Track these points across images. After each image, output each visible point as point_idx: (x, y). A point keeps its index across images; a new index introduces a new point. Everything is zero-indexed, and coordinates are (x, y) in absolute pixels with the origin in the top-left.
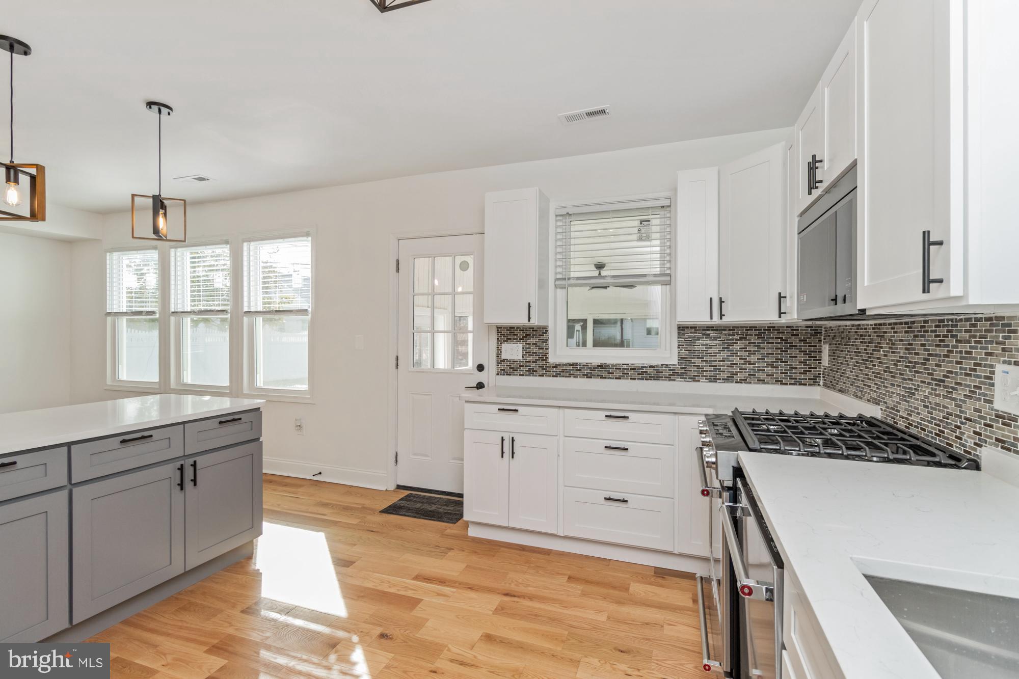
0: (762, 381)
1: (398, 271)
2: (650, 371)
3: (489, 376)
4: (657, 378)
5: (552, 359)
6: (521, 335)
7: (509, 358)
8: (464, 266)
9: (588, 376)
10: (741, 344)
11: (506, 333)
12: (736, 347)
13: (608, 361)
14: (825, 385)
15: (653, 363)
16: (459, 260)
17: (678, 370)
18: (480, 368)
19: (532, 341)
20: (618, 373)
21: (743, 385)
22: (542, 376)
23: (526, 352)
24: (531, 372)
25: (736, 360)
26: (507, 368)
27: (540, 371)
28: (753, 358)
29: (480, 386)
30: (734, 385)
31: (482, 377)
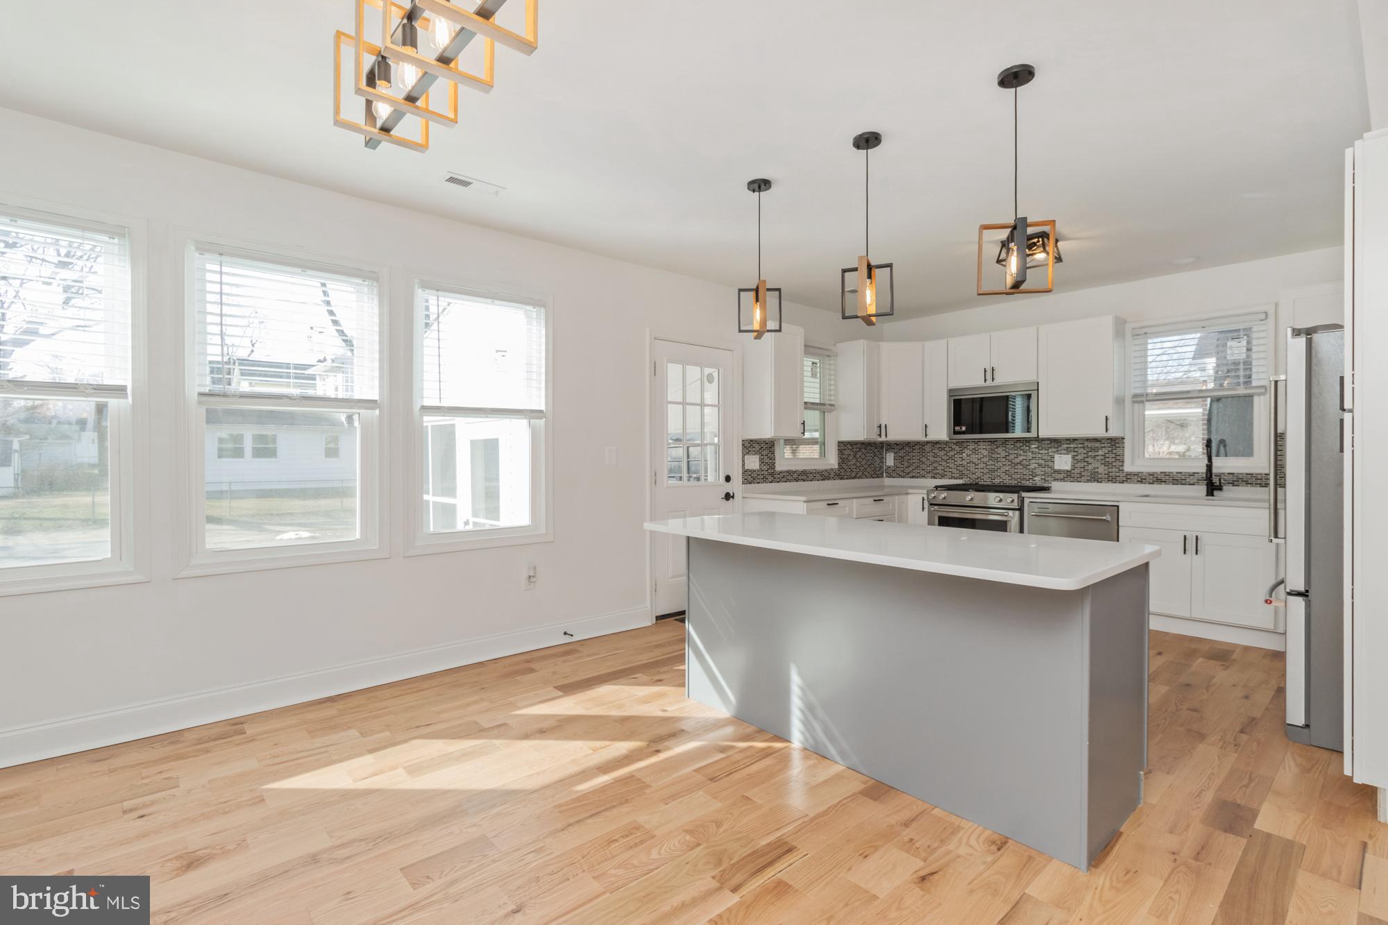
0: (866, 477)
1: (655, 375)
2: (826, 474)
3: (736, 486)
4: (828, 478)
5: (779, 468)
6: (757, 447)
7: (750, 468)
8: (710, 378)
9: (797, 480)
11: (750, 446)
12: (858, 456)
13: (805, 468)
14: (887, 477)
15: (826, 468)
16: (707, 371)
17: (837, 472)
18: (728, 479)
19: (765, 453)
20: (811, 477)
21: (861, 480)
22: (772, 482)
23: (762, 462)
24: (765, 480)
25: (858, 464)
26: (750, 478)
27: (770, 478)
28: (864, 462)
29: (728, 497)
30: (857, 480)
31: (729, 488)
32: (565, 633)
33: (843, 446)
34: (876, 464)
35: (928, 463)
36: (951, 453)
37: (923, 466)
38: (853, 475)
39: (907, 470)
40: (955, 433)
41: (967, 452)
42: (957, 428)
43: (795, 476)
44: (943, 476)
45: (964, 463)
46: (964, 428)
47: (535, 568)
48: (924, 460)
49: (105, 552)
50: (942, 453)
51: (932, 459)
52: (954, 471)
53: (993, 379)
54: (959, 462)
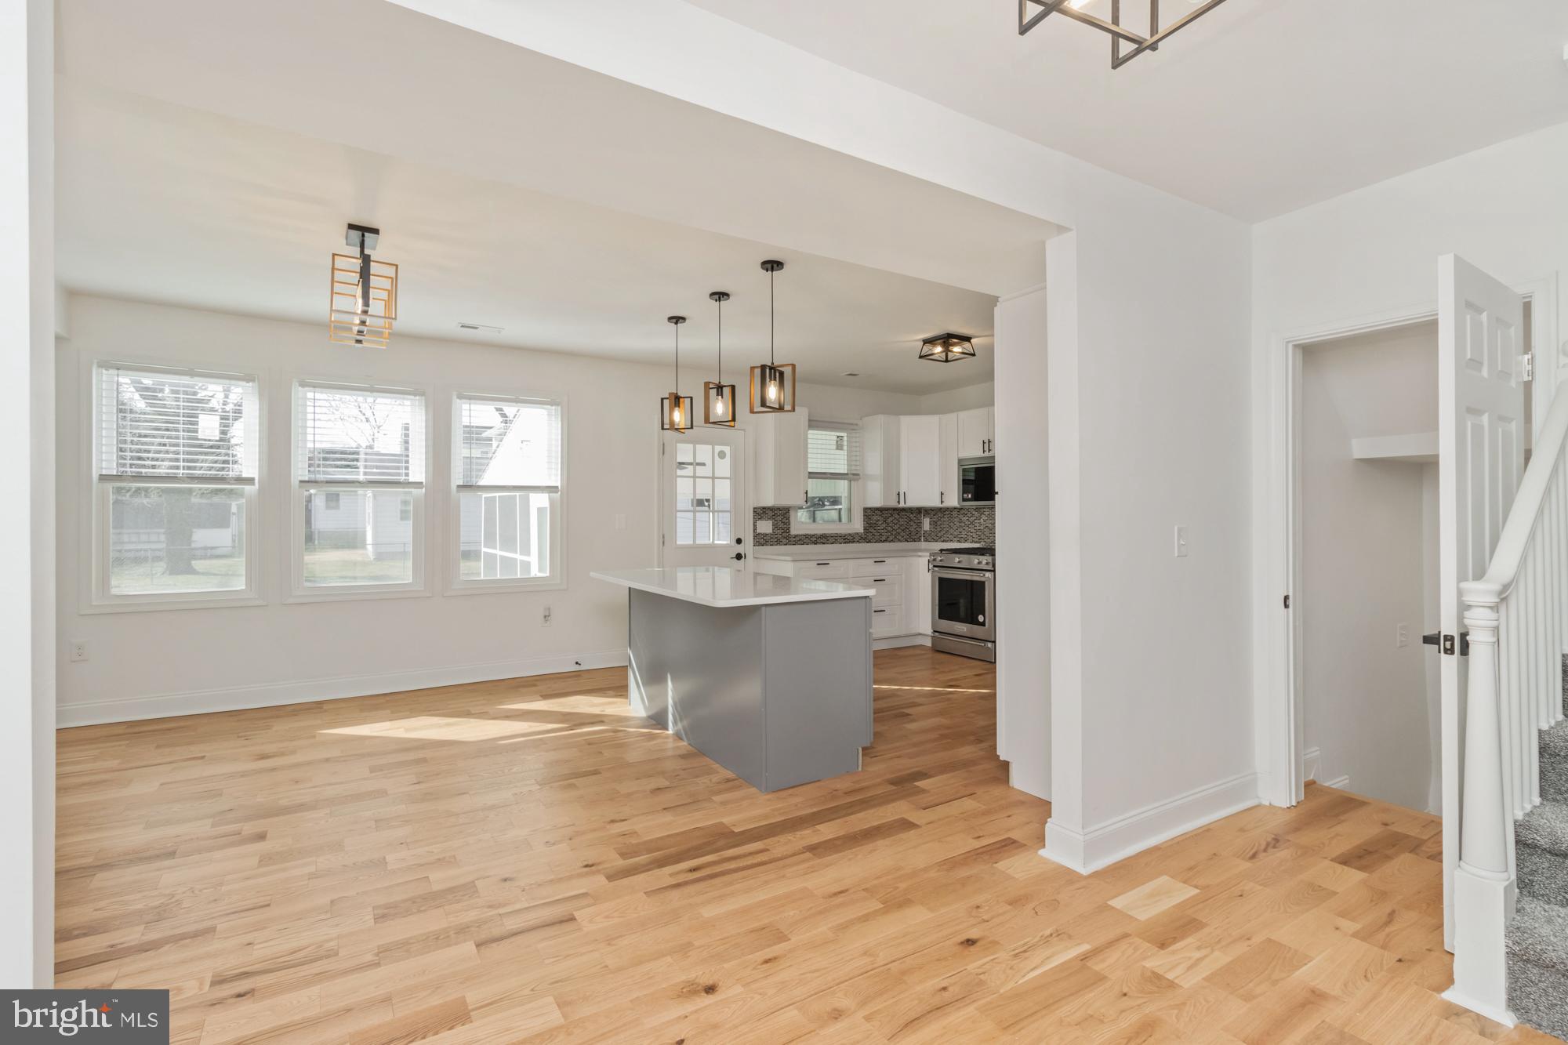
0: (899, 541)
1: (663, 453)
2: (850, 537)
3: (748, 547)
4: (853, 542)
5: (793, 532)
6: (771, 513)
7: (762, 532)
8: (722, 455)
9: (815, 543)
10: (891, 519)
11: (761, 513)
12: (889, 520)
13: (826, 532)
14: (924, 541)
15: (850, 532)
16: (718, 448)
17: (864, 536)
18: (739, 541)
19: (779, 518)
20: (831, 540)
21: (891, 544)
22: (786, 545)
23: (775, 526)
24: (779, 542)
25: (889, 529)
26: (761, 540)
27: (784, 541)
28: (896, 527)
29: (739, 557)
30: (888, 544)
31: (740, 549)
32: (577, 663)
33: (869, 513)
34: (912, 529)
35: (955, 527)
36: (972, 519)
37: (951, 531)
38: (884, 538)
39: (939, 535)
40: (964, 500)
41: (984, 517)
42: (965, 496)
43: (814, 539)
44: (966, 541)
45: (982, 527)
46: (970, 496)
47: (549, 609)
48: (952, 524)
49: (240, 584)
50: (965, 518)
51: (958, 524)
52: (974, 535)
53: (989, 450)
54: (978, 528)
